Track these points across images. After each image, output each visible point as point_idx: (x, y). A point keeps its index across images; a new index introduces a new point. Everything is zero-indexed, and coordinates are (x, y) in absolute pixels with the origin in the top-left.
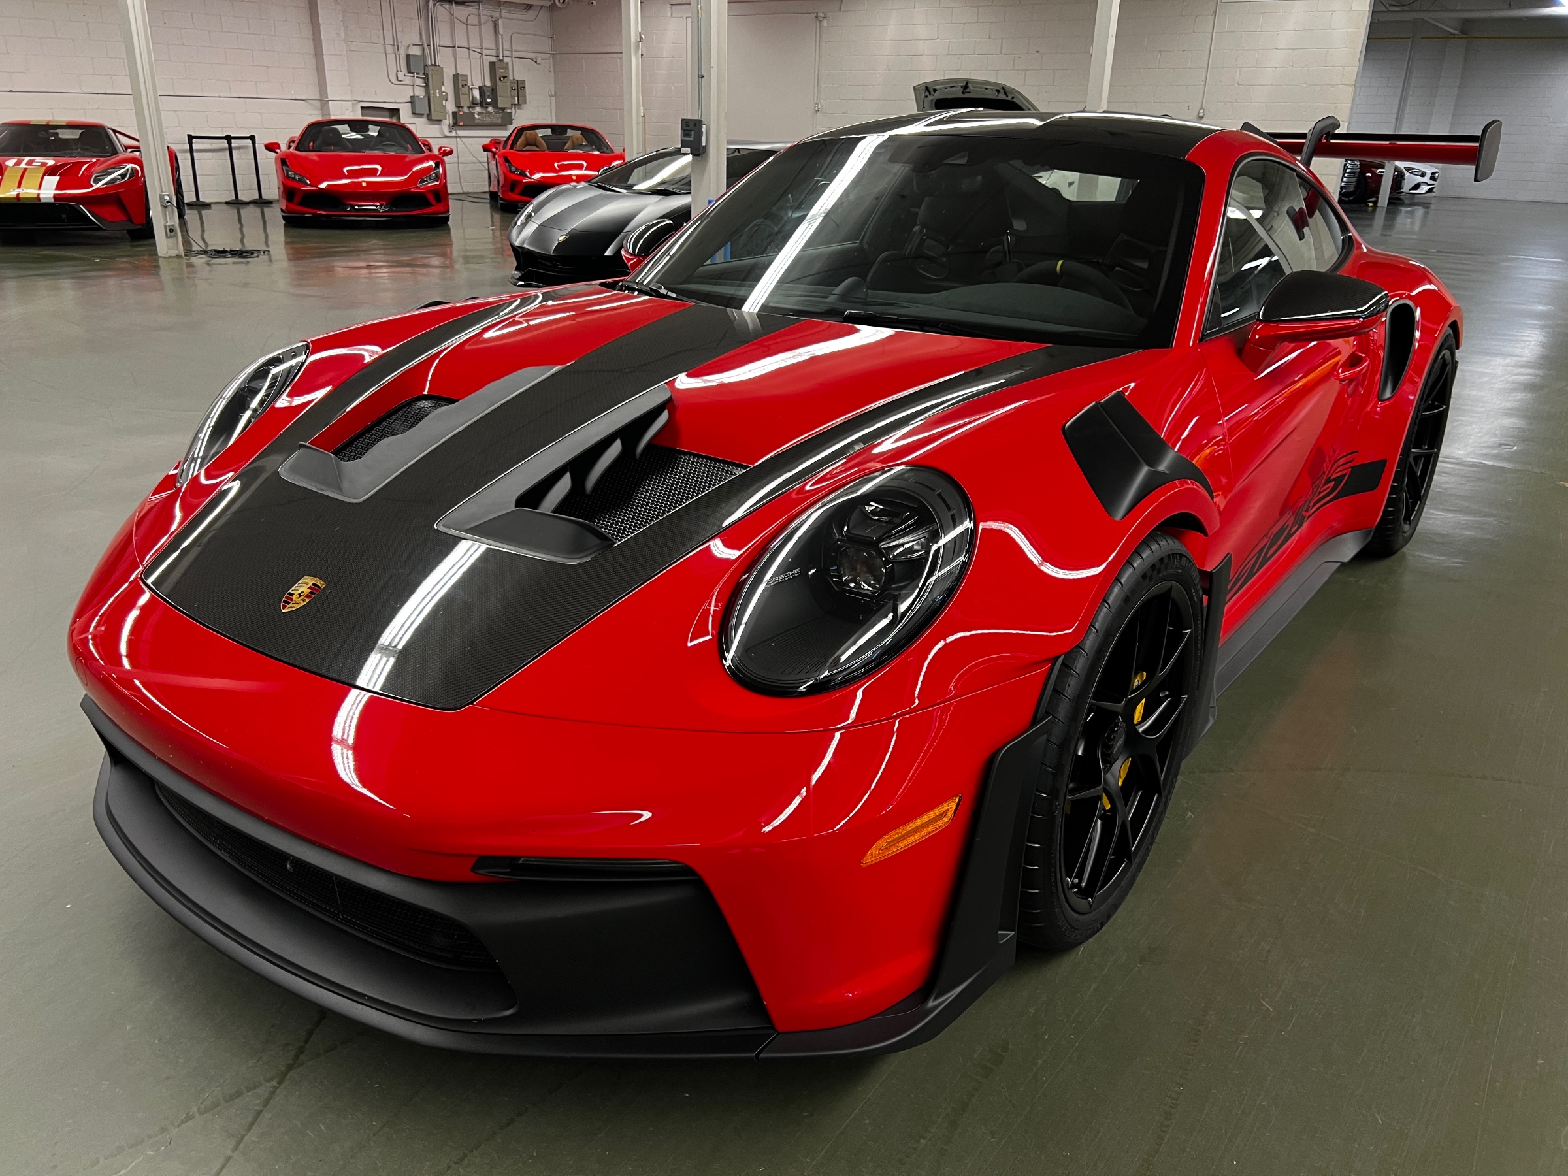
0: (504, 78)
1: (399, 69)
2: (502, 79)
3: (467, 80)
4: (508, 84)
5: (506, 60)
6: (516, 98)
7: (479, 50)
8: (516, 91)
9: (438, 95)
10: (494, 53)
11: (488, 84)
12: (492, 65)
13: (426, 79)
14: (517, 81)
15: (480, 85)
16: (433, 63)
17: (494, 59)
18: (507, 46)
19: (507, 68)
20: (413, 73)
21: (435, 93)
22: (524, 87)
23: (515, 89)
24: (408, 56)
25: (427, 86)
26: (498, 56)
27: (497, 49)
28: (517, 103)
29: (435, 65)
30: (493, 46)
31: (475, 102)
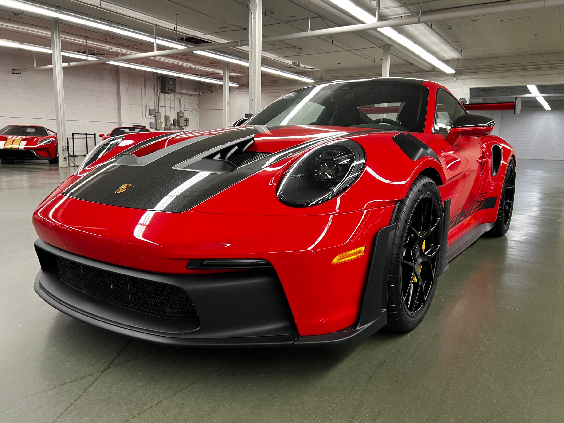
0: (182, 117)
1: (146, 113)
2: (181, 117)
3: (169, 117)
4: (183, 119)
5: (183, 111)
6: (186, 124)
7: (174, 108)
8: (186, 121)
9: (159, 122)
10: (179, 109)
11: (176, 119)
12: (178, 113)
13: (155, 117)
14: (187, 118)
15: (174, 119)
16: (158, 112)
17: (179, 111)
18: (183, 107)
19: (183, 114)
20: (151, 115)
21: (158, 121)
22: (189, 120)
23: (185, 121)
24: (150, 109)
25: (155, 119)
26: (180, 110)
27: (180, 108)
28: (186, 125)
29: (159, 112)
30: (179, 107)
31: (172, 124)
